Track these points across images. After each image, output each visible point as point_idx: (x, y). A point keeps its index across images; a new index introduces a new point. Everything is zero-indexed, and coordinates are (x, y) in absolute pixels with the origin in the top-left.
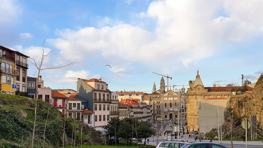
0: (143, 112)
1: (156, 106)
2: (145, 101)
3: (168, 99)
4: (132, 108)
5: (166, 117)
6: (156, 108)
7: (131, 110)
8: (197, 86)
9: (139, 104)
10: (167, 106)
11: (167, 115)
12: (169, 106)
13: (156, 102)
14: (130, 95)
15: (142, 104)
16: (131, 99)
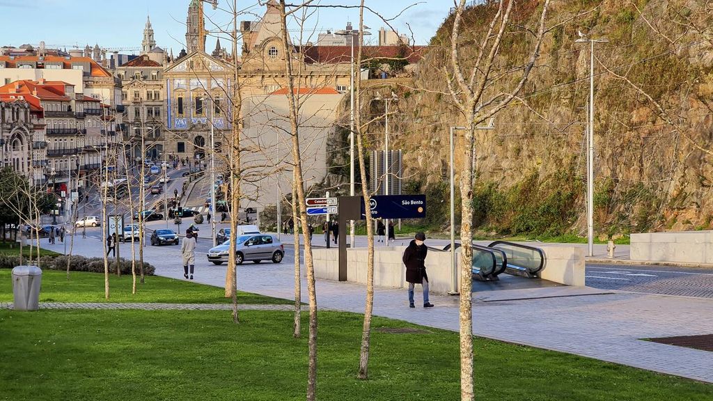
0: (85, 132)
1: (145, 108)
2: (95, 91)
3: (188, 84)
4: (39, 114)
5: (181, 147)
6: (144, 116)
7: (35, 121)
8: (268, 40)
9: (69, 101)
10: (184, 110)
11: (186, 141)
12: (193, 111)
13: (144, 95)
14: (38, 67)
15: (83, 101)
16: (41, 83)
